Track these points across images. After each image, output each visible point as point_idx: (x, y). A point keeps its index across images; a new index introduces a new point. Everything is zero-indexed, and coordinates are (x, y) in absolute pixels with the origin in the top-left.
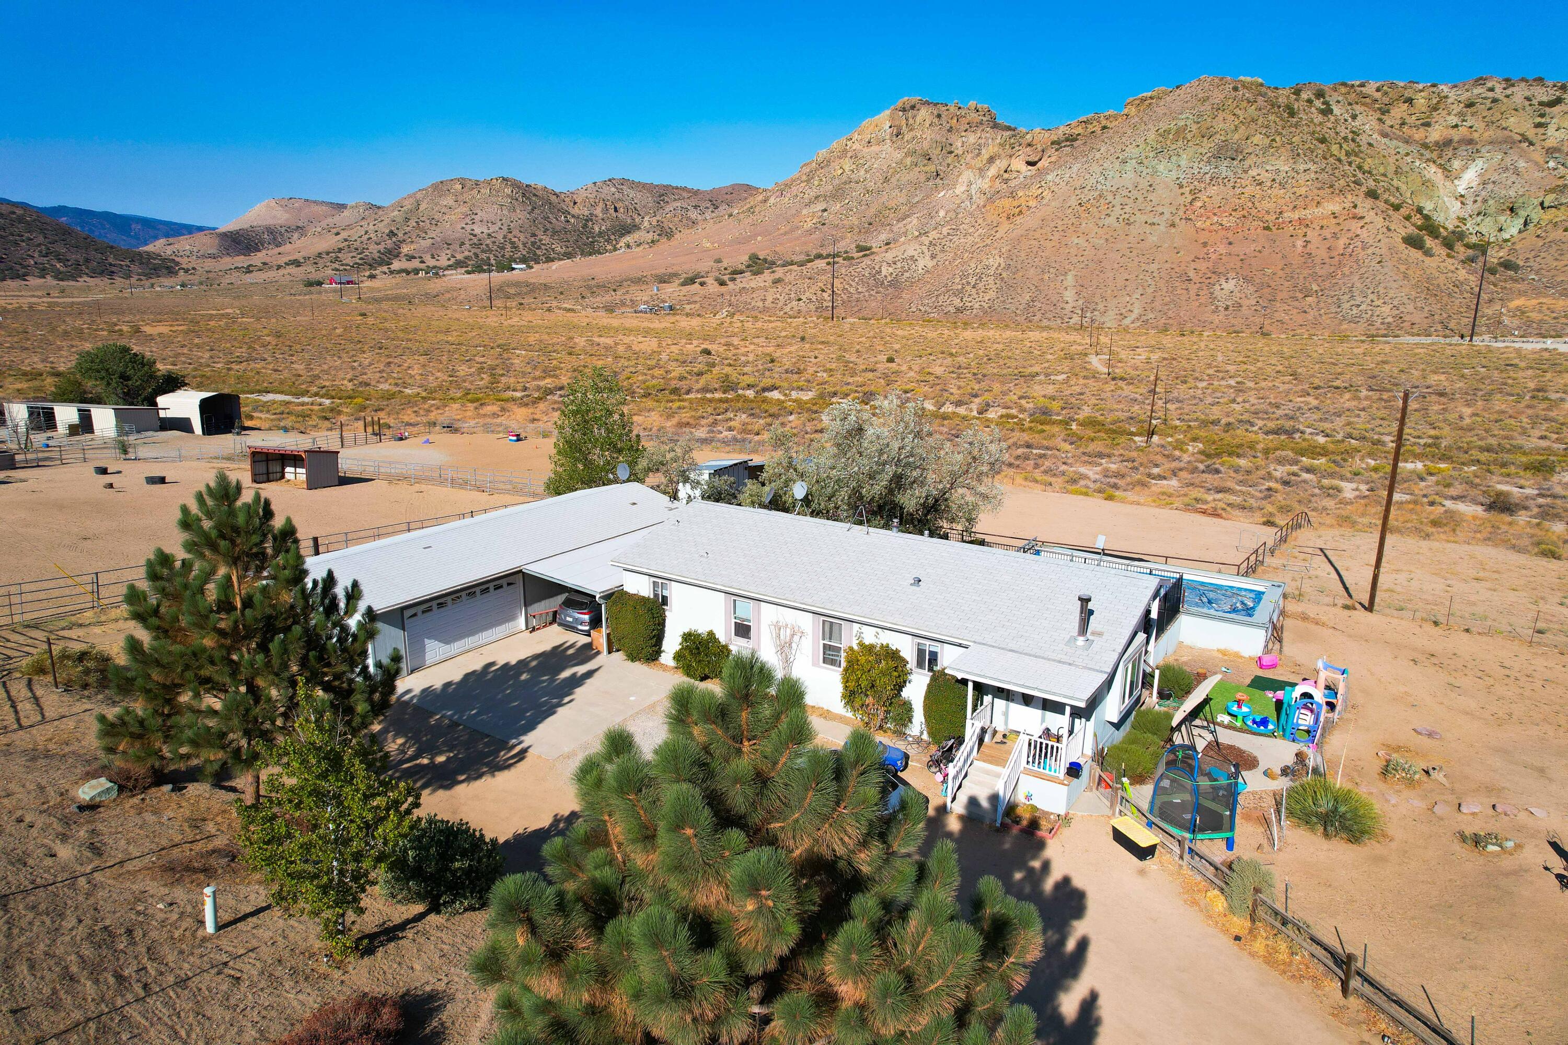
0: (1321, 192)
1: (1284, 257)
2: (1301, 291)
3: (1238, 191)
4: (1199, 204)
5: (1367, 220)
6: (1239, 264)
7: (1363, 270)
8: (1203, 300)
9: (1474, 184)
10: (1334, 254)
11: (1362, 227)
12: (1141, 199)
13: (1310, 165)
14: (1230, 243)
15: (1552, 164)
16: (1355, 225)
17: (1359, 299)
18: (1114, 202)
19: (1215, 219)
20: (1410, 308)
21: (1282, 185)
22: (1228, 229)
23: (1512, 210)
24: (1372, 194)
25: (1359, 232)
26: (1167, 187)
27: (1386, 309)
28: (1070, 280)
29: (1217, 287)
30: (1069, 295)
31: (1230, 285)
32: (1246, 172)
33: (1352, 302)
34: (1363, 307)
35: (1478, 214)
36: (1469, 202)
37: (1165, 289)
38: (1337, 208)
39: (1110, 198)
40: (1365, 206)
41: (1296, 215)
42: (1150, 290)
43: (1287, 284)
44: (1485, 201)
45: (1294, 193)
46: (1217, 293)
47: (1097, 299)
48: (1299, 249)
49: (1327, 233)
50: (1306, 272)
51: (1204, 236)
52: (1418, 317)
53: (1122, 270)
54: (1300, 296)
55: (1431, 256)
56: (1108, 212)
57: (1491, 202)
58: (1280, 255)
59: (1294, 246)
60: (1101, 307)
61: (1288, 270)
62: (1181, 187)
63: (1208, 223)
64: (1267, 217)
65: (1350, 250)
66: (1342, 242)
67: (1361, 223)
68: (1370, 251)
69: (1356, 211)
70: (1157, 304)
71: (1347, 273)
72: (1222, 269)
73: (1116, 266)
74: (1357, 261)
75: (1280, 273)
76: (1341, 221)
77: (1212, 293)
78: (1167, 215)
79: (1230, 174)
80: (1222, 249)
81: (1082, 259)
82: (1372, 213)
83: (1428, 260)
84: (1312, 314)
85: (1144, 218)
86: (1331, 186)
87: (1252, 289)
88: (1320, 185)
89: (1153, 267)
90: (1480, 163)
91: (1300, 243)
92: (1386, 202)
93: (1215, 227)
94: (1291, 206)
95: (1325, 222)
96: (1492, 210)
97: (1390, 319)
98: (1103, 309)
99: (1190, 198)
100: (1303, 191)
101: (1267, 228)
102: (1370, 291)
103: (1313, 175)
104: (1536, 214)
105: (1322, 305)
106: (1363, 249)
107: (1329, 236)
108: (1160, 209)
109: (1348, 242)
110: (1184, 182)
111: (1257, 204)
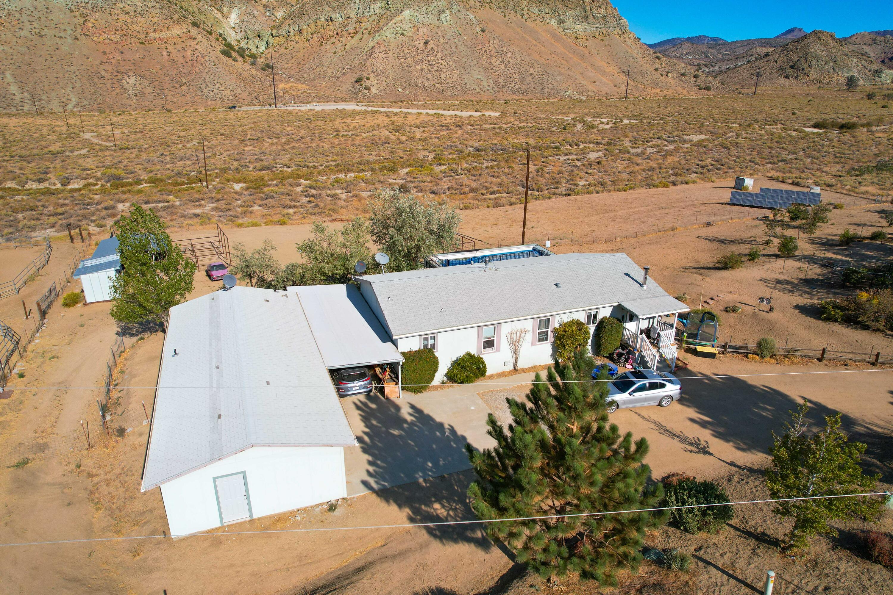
0: (167, 22)
1: (159, 62)
2: (176, 83)
3: (115, 17)
4: (90, 25)
5: (198, 40)
6: (133, 67)
7: (207, 70)
8: (118, 90)
9: (237, 21)
10: (188, 60)
11: (197, 44)
12: (43, 19)
13: (154, 4)
14: (122, 53)
15: (268, 13)
16: (193, 43)
17: (211, 87)
18: (22, 19)
19: (106, 36)
20: (239, 91)
21: (142, 15)
22: (117, 43)
23: (259, 36)
24: (195, 25)
25: (196, 47)
26: (61, 11)
27: (227, 92)
28: (8, 76)
29: (124, 81)
30: (14, 89)
31: (132, 80)
32: (115, 4)
33: (208, 89)
34: (215, 91)
35: (245, 38)
36: (238, 31)
37: (88, 84)
38: (180, 32)
39: (18, 16)
40: (194, 31)
41: (157, 35)
42: (78, 85)
43: (167, 79)
44: (246, 31)
45: (151, 21)
46: (125, 86)
47: (39, 92)
48: (166, 57)
49: (179, 47)
50: (175, 71)
51: (102, 48)
52: (244, 95)
53: (50, 70)
54: (177, 86)
55: (237, 61)
56: (20, 26)
57: (249, 32)
58: (156, 61)
59: (162, 55)
60: (44, 97)
61: (164, 70)
62: (72, 11)
63: (101, 38)
64: (139, 36)
65: (195, 58)
66: (189, 53)
67: (196, 42)
68: (207, 58)
69: (191, 34)
70: (87, 94)
71: (199, 71)
72: (122, 70)
73: (44, 67)
74: (202, 65)
75: (160, 72)
76: (184, 40)
77: (122, 86)
78: (69, 32)
79: (104, 4)
80: (118, 56)
81: (13, 62)
82: (200, 36)
83: (236, 63)
84: (188, 96)
85: (52, 32)
86: (172, 18)
87: (147, 83)
88: (165, 17)
89: (74, 68)
90: (236, 9)
91: (165, 53)
92: (204, 29)
93: (107, 41)
94: (152, 30)
95: (175, 41)
96: (250, 37)
97: (231, 98)
98: (47, 99)
99: (82, 20)
100: (156, 20)
101: (142, 43)
102: (215, 82)
103: (158, 10)
104: (271, 40)
105: (192, 91)
106: (202, 57)
107: (181, 49)
108: (63, 27)
109: (192, 53)
110: (73, 8)
111: (130, 27)
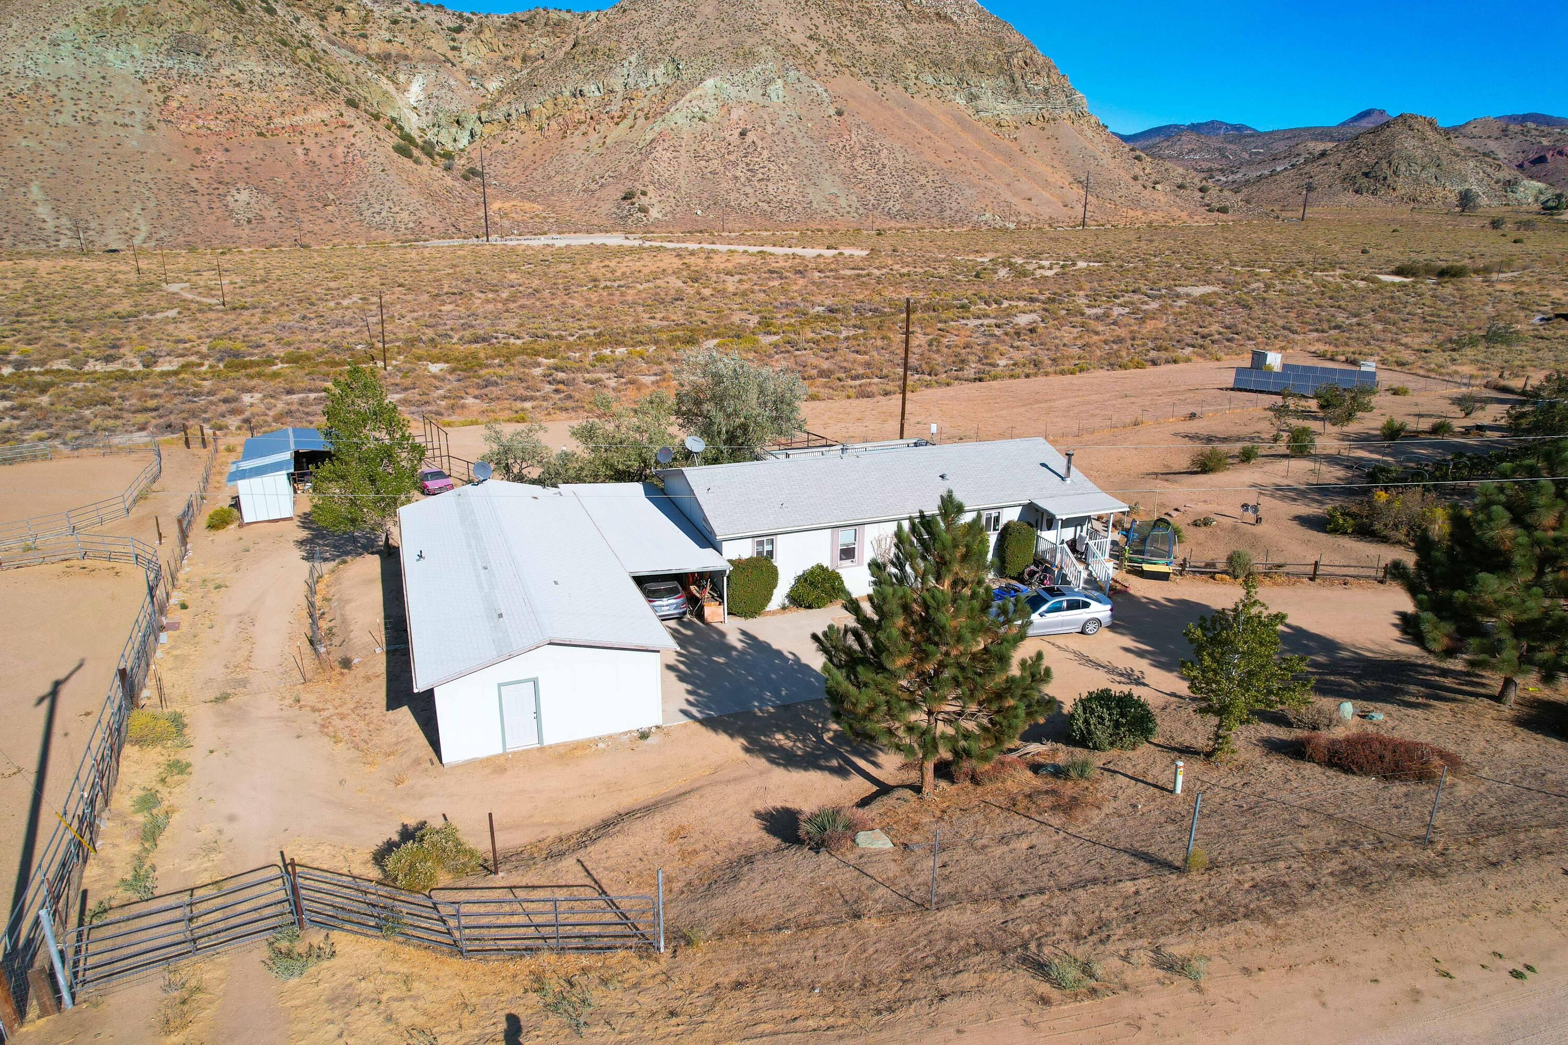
0: (304, 98)
1: (289, 165)
2: (318, 200)
3: (216, 92)
4: (175, 104)
5: (356, 129)
6: (245, 174)
7: (370, 179)
8: (219, 213)
9: (421, 97)
10: (337, 162)
11: (354, 136)
12: (97, 95)
13: (283, 69)
14: (227, 150)
15: (473, 84)
16: (347, 134)
17: (377, 207)
18: (60, 95)
19: (200, 122)
20: (424, 213)
21: (263, 89)
22: (219, 134)
23: (458, 122)
24: (352, 103)
25: (353, 140)
26: (127, 81)
27: (405, 215)
28: (35, 192)
29: (229, 198)
30: (43, 211)
31: (244, 196)
32: (218, 70)
33: (372, 210)
34: (384, 214)
35: (434, 126)
36: (423, 113)
37: (169, 203)
38: (325, 116)
39: (52, 89)
40: (350, 115)
41: (286, 122)
42: (151, 204)
43: (302, 193)
44: (435, 114)
45: (277, 98)
46: (232, 205)
47: (85, 215)
48: (302, 157)
49: (323, 140)
50: (316, 181)
51: (193, 142)
52: (434, 221)
53: (105, 180)
54: (320, 205)
55: (421, 164)
56: (57, 107)
57: (440, 115)
58: (284, 163)
59: (295, 154)
60: (93, 225)
61: (297, 179)
62: (145, 82)
63: (193, 127)
64: (257, 123)
65: (350, 158)
66: (340, 150)
67: (352, 132)
68: (370, 159)
69: (343, 119)
70: (167, 219)
71: (356, 181)
72: (227, 179)
73: (95, 175)
74: (362, 169)
75: (292, 183)
76: (332, 129)
77: (227, 206)
78: (139, 116)
79: (198, 70)
80: (220, 156)
81: (43, 166)
82: (358, 122)
83: (418, 167)
84: (338, 223)
85: (110, 117)
86: (312, 93)
87: (268, 200)
88: (300, 91)
89: (145, 177)
90: (419, 78)
91: (300, 151)
92: (366, 111)
93: (203, 131)
94: (279, 113)
95: (317, 130)
96: (443, 123)
97: (411, 225)
98: (99, 228)
99: (161, 97)
100: (285, 95)
101: (261, 134)
102: (384, 199)
103: (290, 80)
104: (478, 128)
105: (344, 214)
106: (363, 157)
107: (326, 144)
108: (129, 108)
109: (346, 150)
110: (147, 77)
111: (242, 107)
